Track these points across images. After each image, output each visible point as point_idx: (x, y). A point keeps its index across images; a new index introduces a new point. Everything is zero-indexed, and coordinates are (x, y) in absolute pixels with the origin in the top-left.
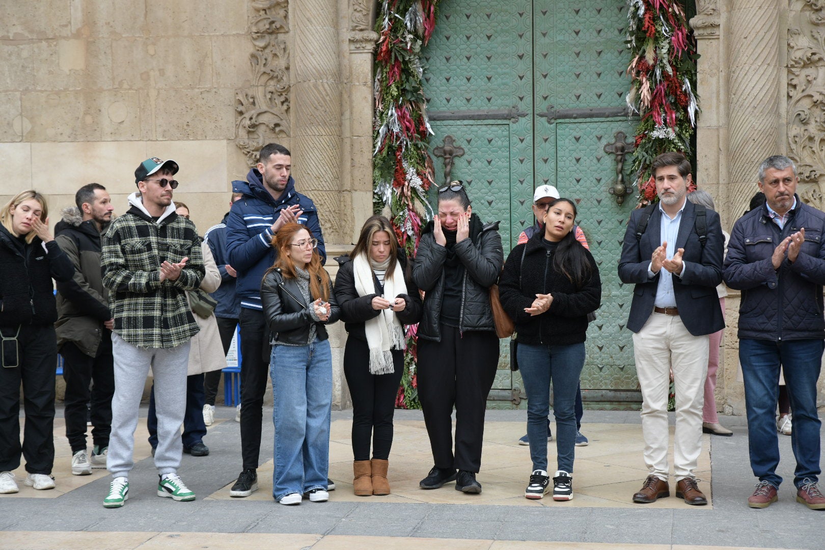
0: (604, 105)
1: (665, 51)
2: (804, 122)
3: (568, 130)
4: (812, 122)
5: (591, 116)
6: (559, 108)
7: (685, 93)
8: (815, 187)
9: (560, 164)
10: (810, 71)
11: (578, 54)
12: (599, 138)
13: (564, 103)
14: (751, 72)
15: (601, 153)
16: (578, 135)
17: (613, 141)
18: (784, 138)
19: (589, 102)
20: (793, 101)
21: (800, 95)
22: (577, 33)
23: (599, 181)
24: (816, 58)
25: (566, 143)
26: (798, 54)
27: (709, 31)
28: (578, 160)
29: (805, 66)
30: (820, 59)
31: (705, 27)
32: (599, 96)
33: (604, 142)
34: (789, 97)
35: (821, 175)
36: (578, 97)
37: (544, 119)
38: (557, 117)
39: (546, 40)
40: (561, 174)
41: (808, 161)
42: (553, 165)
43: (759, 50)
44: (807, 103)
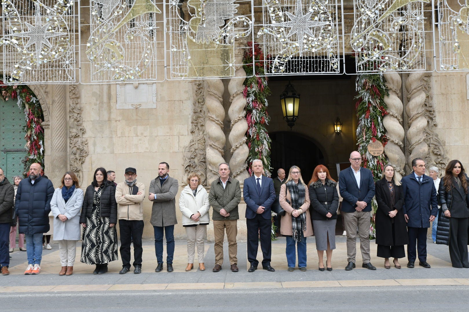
0: (22, 148)
1: (33, 132)
2: (75, 154)
3: (10, 156)
4: (77, 154)
5: (17, 151)
6: (8, 149)
7: (40, 145)
8: (78, 174)
9: (8, 166)
10: (76, 139)
11: (14, 132)
12: (20, 158)
13: (9, 147)
14: (55, 139)
15: (21, 163)
16: (13, 157)
17: (24, 159)
18: (69, 159)
19: (17, 147)
20: (71, 148)
21: (74, 146)
22: (13, 126)
23: (20, 171)
24: (77, 135)
25: (10, 159)
26: (73, 134)
27: (47, 127)
28: (13, 165)
29: (75, 138)
30: (79, 136)
31: (46, 125)
32: (20, 145)
33: (22, 159)
34: (70, 147)
35: (79, 170)
36: (14, 145)
37: (3, 152)
38: (7, 151)
39: (4, 128)
40: (8, 169)
41: (76, 166)
42: (6, 166)
43: (57, 133)
44: (75, 149)
